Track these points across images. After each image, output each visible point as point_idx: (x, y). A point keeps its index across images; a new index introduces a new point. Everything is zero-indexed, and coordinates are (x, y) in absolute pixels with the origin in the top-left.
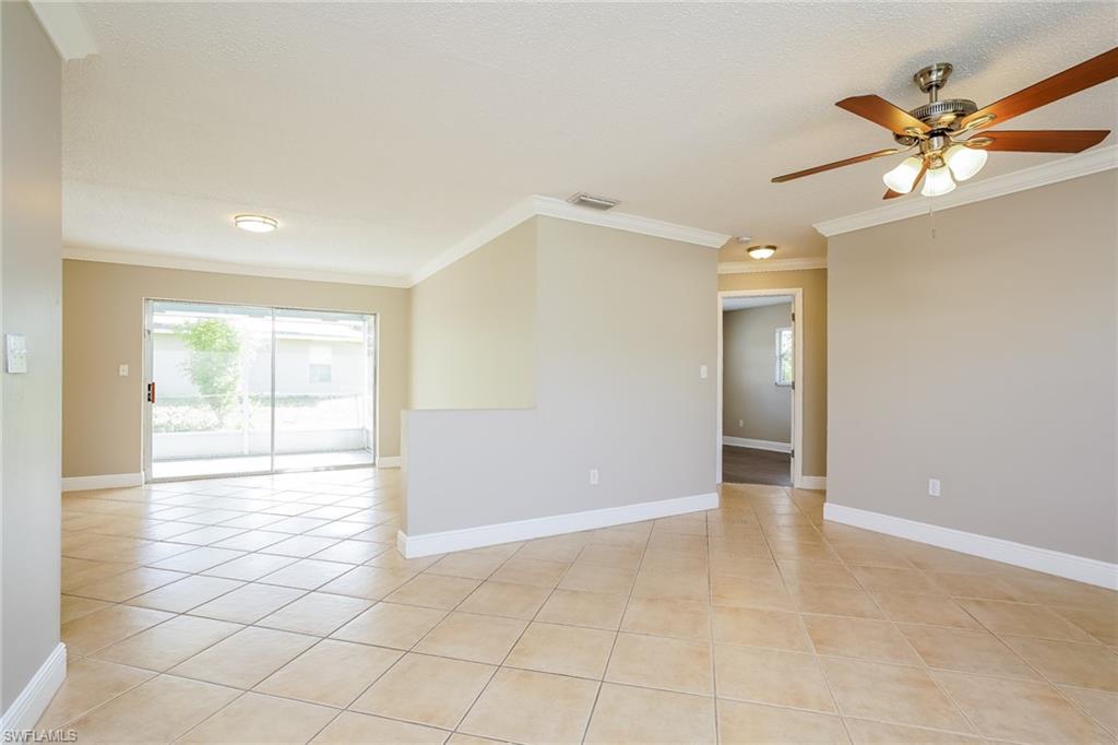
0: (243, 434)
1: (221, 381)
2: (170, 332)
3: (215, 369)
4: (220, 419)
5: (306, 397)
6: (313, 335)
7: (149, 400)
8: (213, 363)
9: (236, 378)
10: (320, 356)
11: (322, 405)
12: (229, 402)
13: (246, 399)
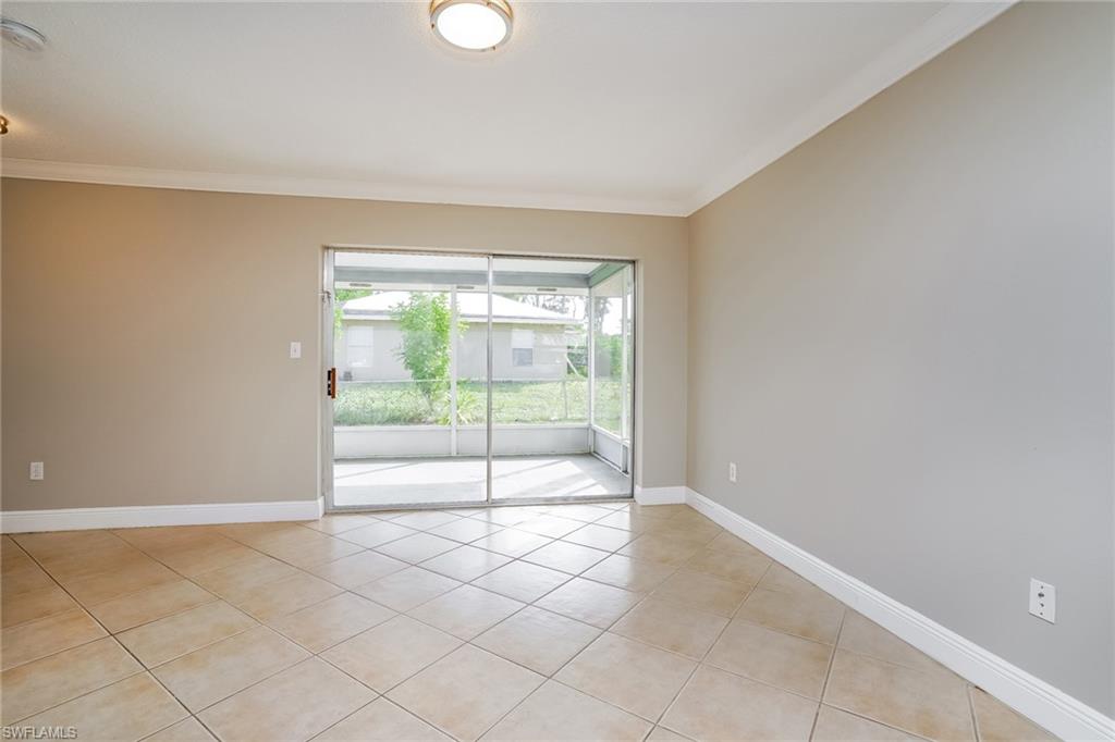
0: (450, 431)
1: (431, 366)
2: (388, 318)
3: (425, 353)
4: (431, 404)
5: (510, 382)
6: (515, 317)
7: (329, 394)
8: (423, 346)
9: (445, 362)
10: (522, 339)
11: (526, 390)
12: (438, 388)
13: (454, 384)
